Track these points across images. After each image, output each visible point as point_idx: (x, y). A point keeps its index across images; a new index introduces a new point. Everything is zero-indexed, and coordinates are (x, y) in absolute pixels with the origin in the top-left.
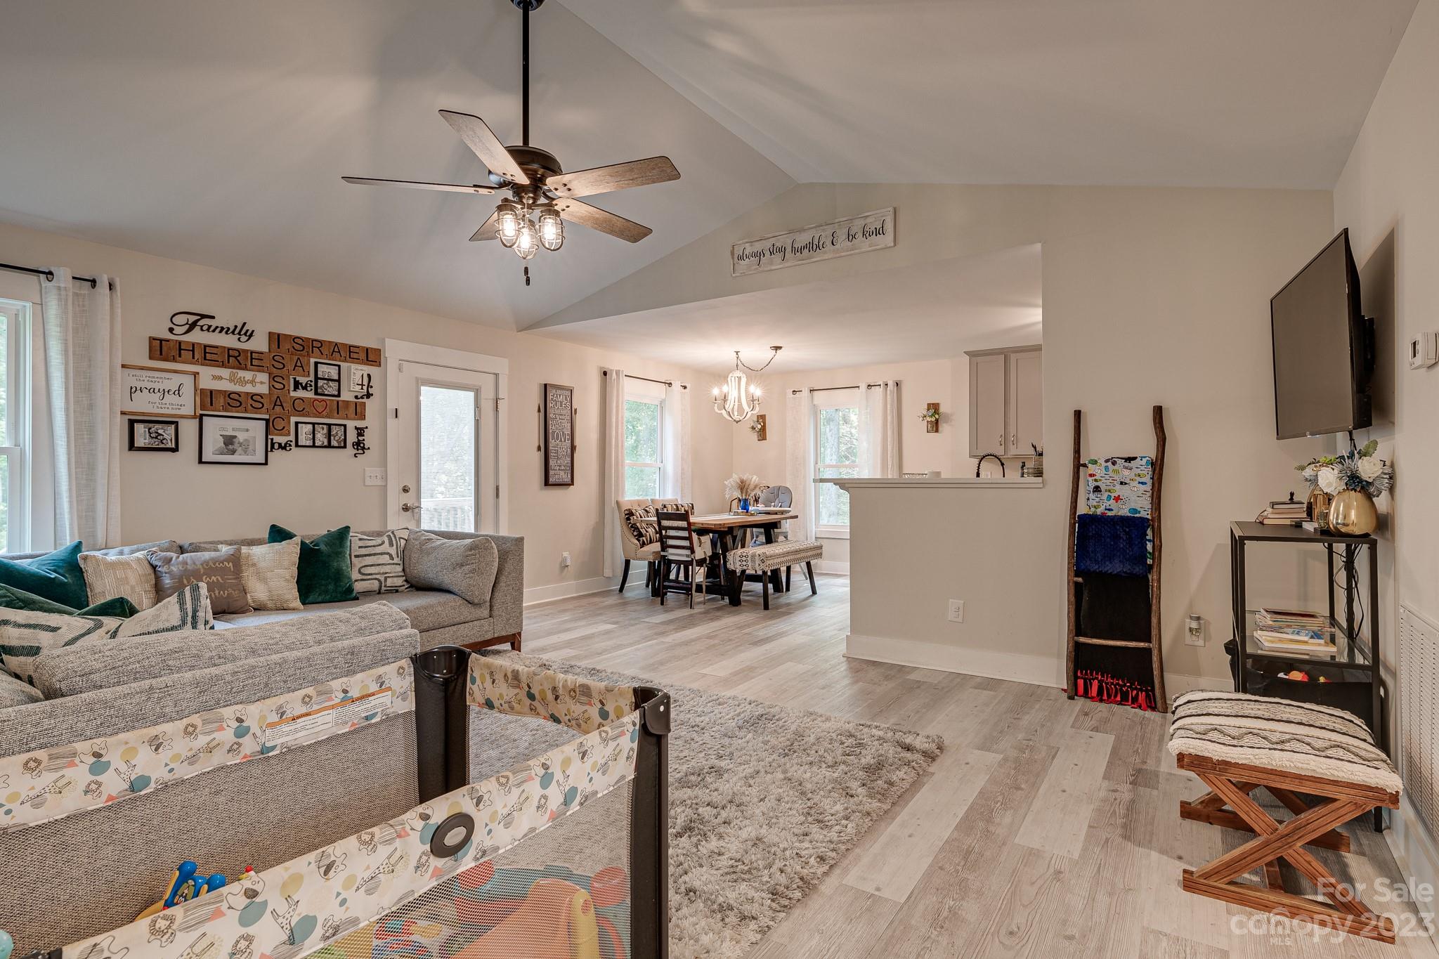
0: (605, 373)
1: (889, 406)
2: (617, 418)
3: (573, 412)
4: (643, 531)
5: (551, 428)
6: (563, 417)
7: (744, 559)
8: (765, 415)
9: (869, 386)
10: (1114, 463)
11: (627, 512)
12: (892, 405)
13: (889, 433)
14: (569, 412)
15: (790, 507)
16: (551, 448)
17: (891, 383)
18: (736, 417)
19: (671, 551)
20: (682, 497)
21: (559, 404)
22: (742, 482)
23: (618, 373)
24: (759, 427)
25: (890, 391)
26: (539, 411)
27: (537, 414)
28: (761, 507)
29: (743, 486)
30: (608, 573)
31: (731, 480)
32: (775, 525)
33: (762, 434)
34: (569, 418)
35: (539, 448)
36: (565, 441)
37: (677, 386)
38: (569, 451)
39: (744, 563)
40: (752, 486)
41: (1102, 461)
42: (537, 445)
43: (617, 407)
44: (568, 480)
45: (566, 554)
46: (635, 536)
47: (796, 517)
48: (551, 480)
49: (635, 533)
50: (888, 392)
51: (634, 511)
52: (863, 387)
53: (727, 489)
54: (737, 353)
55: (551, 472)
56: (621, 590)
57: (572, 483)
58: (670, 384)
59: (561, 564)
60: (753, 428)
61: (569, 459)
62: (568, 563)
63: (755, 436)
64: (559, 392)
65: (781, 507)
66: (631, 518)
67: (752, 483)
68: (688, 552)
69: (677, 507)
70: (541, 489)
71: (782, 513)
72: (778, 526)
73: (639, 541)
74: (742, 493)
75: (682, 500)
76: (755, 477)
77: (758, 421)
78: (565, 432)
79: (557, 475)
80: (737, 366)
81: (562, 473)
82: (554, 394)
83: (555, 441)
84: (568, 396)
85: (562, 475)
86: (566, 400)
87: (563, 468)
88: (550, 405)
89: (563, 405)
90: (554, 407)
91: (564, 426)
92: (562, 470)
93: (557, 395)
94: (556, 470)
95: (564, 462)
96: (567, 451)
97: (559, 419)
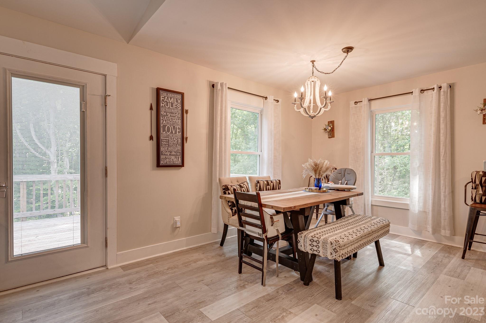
0: (213, 86)
1: (442, 105)
2: (221, 118)
3: (183, 112)
5: (163, 122)
6: (174, 115)
7: (315, 243)
8: (334, 121)
9: (422, 90)
11: (224, 187)
12: (445, 104)
13: (442, 126)
14: (180, 112)
15: (354, 185)
16: (162, 138)
17: (444, 86)
18: (312, 113)
20: (274, 174)
21: (169, 105)
22: (316, 165)
23: (222, 85)
24: (330, 128)
25: (444, 92)
26: (151, 108)
27: (149, 111)
28: (331, 185)
29: (316, 169)
30: (214, 230)
31: (307, 164)
32: (345, 202)
33: (331, 133)
34: (180, 116)
35: (151, 138)
36: (176, 133)
37: (271, 99)
38: (180, 141)
39: (315, 248)
40: (324, 169)
42: (149, 135)
43: (221, 110)
44: (179, 162)
45: (177, 218)
46: (229, 206)
47: (362, 194)
48: (162, 163)
49: (230, 204)
50: (442, 93)
51: (229, 187)
52: (416, 92)
53: (304, 171)
54: (313, 62)
55: (162, 157)
56: (222, 244)
57: (183, 165)
58: (266, 98)
59: (173, 225)
60: (325, 130)
61: (179, 148)
62: (178, 225)
63: (326, 135)
64: (170, 95)
65: (347, 184)
67: (324, 166)
68: (260, 231)
69: (268, 182)
70: (153, 169)
71: (349, 190)
72: (347, 203)
73: (232, 210)
74: (316, 174)
75: (274, 177)
76: (326, 161)
77: (329, 125)
78: (176, 127)
79: (168, 158)
80: (313, 73)
81: (173, 157)
82: (165, 97)
83: (166, 133)
84: (179, 99)
85: (173, 159)
86: (177, 101)
87: (173, 153)
88: (162, 105)
89: (174, 106)
90: (165, 107)
91: (175, 122)
92: (172, 155)
93: (168, 97)
94: (168, 155)
95: (175, 149)
96: (178, 141)
97: (170, 116)
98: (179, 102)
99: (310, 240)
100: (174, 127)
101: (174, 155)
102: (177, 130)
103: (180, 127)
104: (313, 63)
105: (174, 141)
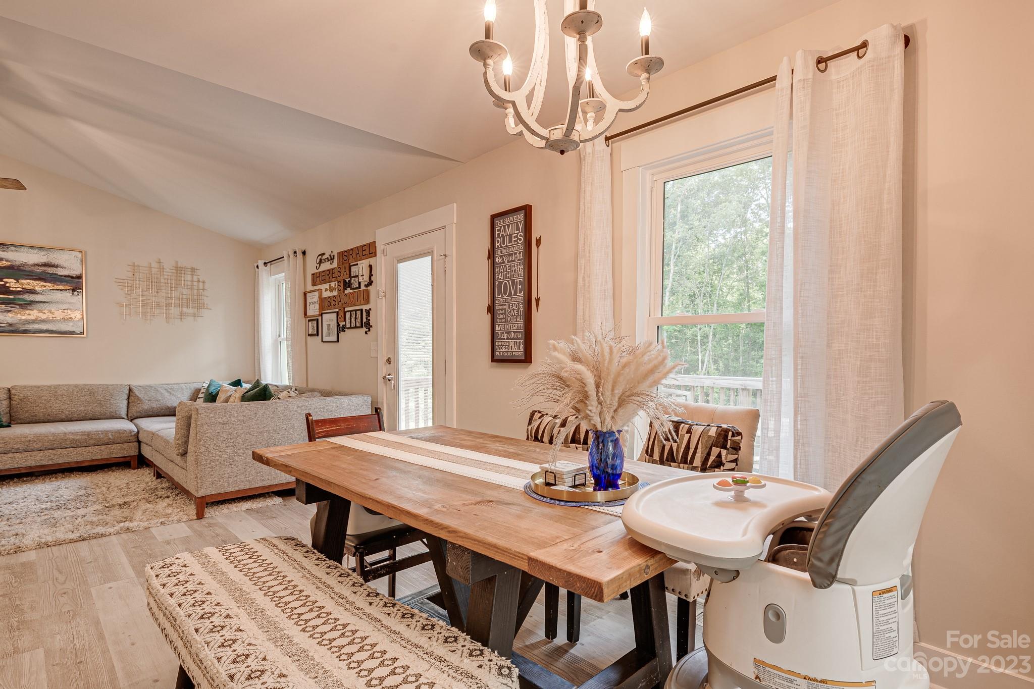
5: (497, 279)
6: (513, 258)
14: (523, 246)
16: (497, 307)
21: (507, 239)
35: (489, 309)
36: (516, 294)
38: (522, 309)
48: (498, 354)
55: (497, 342)
57: (529, 360)
61: (521, 322)
64: (508, 220)
78: (516, 280)
79: (505, 346)
82: (501, 227)
83: (502, 296)
84: (520, 222)
85: (512, 347)
86: (518, 229)
87: (512, 335)
88: (497, 245)
89: (513, 239)
90: (501, 247)
91: (515, 270)
92: (511, 339)
93: (504, 226)
94: (504, 339)
95: (515, 326)
96: (519, 309)
97: (508, 262)
98: (520, 227)
100: (513, 281)
101: (513, 339)
102: (518, 287)
103: (522, 279)
105: (514, 310)
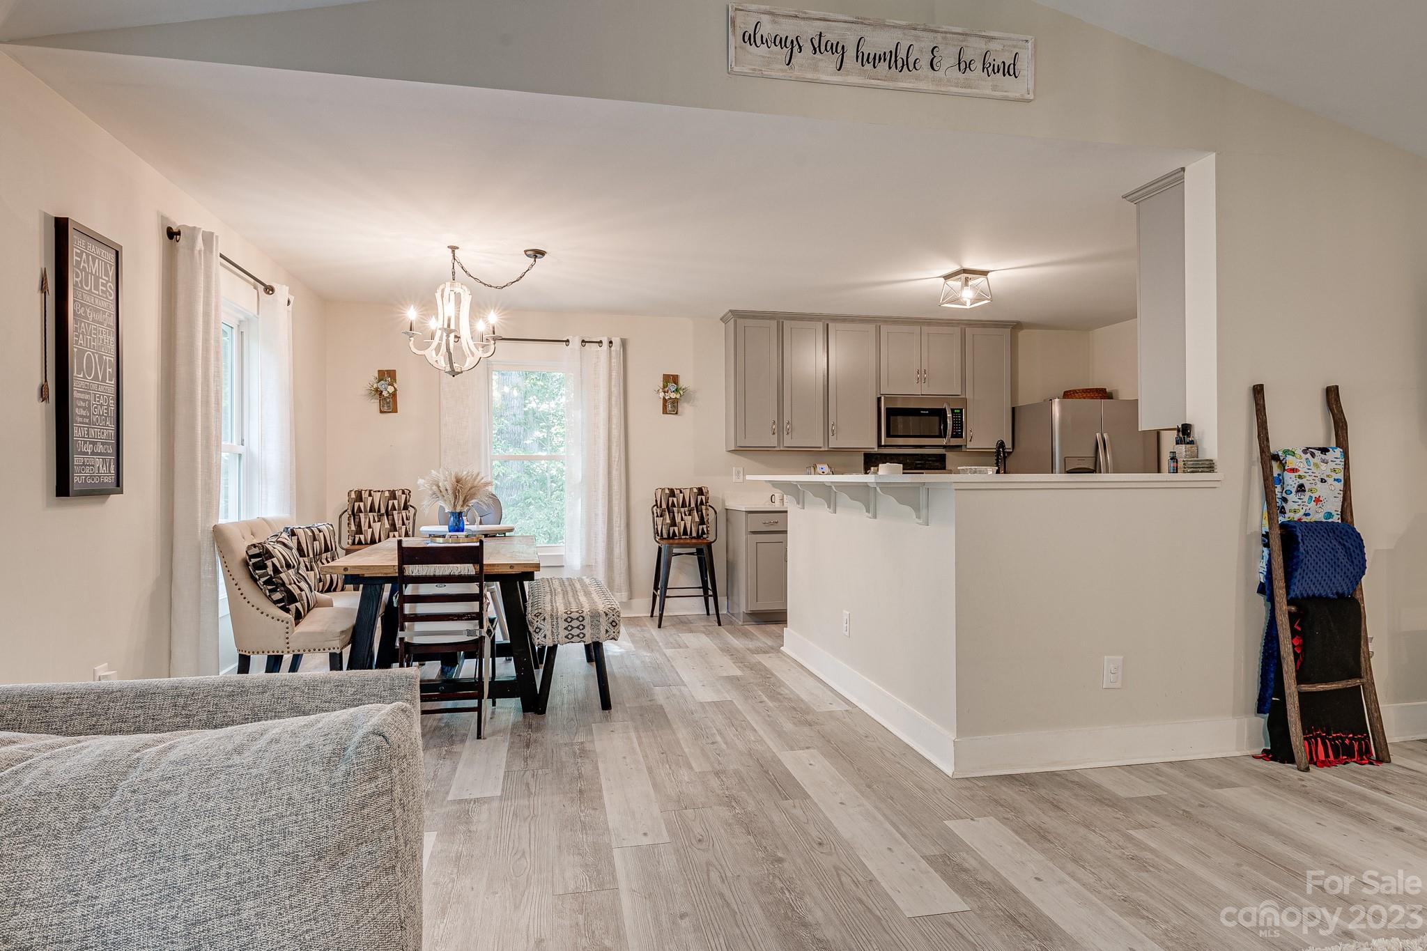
0: (171, 234)
1: (614, 373)
2: (206, 341)
4: (296, 592)
5: (75, 342)
6: (100, 318)
7: (575, 624)
8: (396, 370)
9: (583, 341)
10: (1313, 455)
11: (255, 551)
16: (73, 394)
17: (616, 341)
19: (419, 626)
21: (91, 280)
25: (616, 351)
27: (39, 296)
29: (459, 490)
33: (388, 404)
34: (113, 322)
35: (43, 392)
36: (104, 380)
38: (112, 406)
39: (576, 632)
41: (1299, 452)
42: (39, 382)
45: (103, 670)
46: (276, 602)
48: (75, 480)
50: (613, 353)
51: (271, 548)
52: (575, 343)
54: (453, 249)
55: (74, 458)
57: (117, 488)
58: (270, 291)
60: (377, 391)
61: (112, 429)
63: (375, 405)
64: (93, 250)
66: (269, 563)
68: (472, 625)
70: (49, 504)
73: (288, 612)
77: (382, 380)
78: (104, 357)
79: (89, 466)
80: (454, 273)
81: (98, 461)
82: (80, 252)
83: (85, 377)
84: (111, 267)
85: (99, 467)
86: (106, 273)
87: (100, 448)
88: (74, 278)
89: (100, 287)
90: (82, 288)
91: (103, 340)
92: (97, 454)
93: (87, 255)
94: (87, 453)
95: (103, 433)
96: (108, 405)
97: (94, 320)
98: (111, 274)
99: (566, 620)
100: (101, 357)
101: (100, 454)
102: (108, 370)
103: (112, 359)
104: (453, 252)
105: (101, 405)
